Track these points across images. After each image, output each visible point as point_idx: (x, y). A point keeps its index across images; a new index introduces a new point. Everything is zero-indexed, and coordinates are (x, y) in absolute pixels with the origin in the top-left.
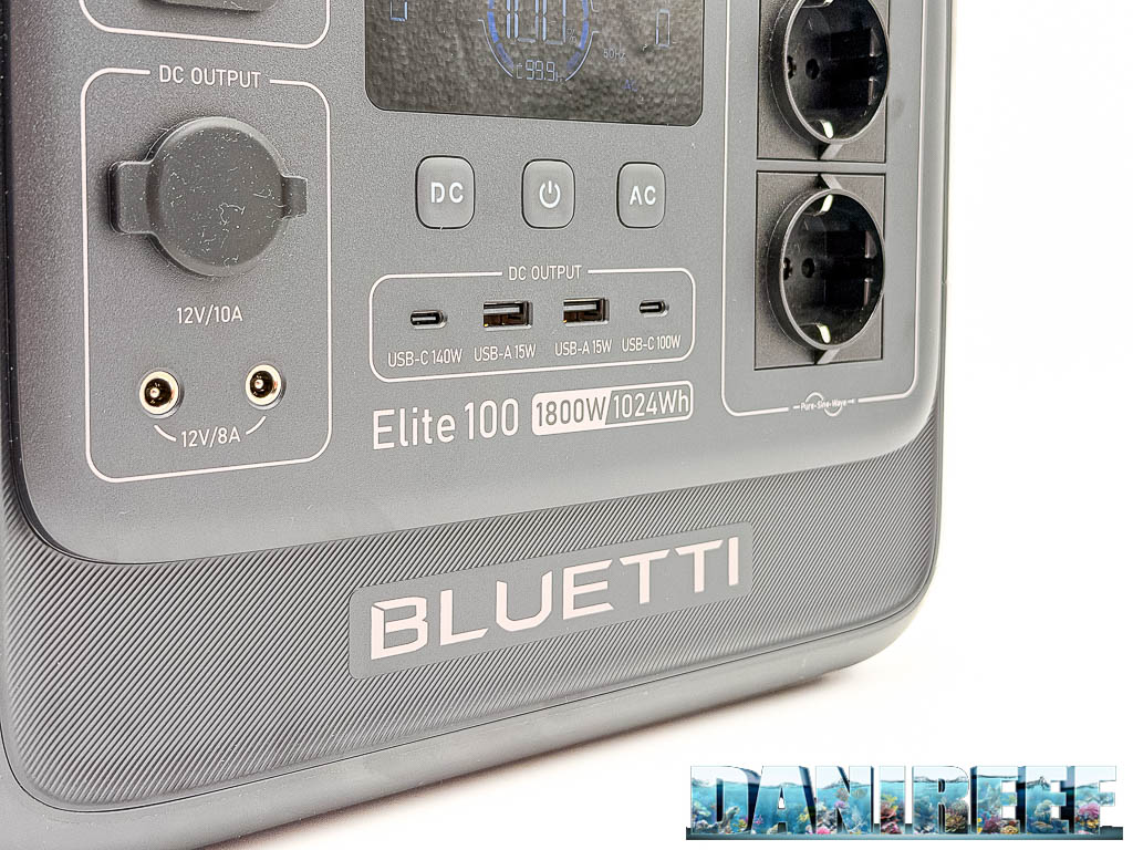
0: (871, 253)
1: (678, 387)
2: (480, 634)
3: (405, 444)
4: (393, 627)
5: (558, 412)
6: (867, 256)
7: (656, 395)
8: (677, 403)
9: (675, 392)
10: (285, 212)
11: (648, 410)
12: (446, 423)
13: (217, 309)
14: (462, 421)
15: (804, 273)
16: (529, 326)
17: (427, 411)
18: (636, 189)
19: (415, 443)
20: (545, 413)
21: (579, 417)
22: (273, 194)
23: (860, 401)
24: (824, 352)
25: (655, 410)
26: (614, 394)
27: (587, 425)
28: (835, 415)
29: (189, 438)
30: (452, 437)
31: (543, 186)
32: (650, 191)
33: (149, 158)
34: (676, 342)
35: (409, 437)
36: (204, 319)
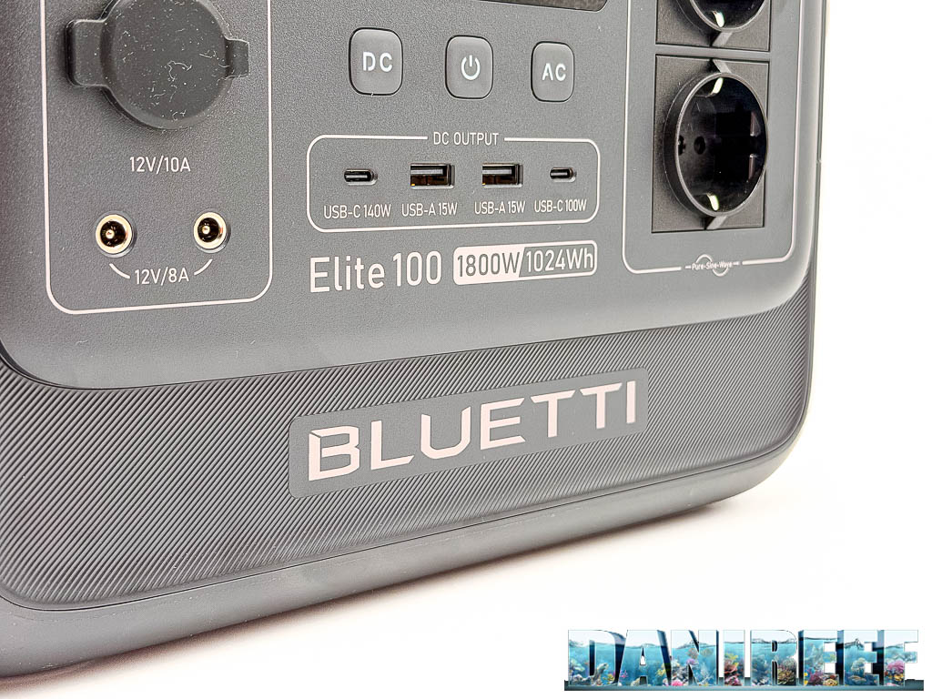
0: (756, 132)
1: (583, 246)
2: (407, 460)
3: (339, 288)
4: (328, 452)
5: (477, 265)
6: (752, 135)
7: (564, 253)
9: (582, 250)
10: (228, 72)
11: (557, 265)
12: (376, 271)
13: (167, 159)
14: (391, 269)
15: (695, 149)
16: (452, 187)
17: (359, 260)
18: (548, 66)
19: (348, 288)
20: (465, 265)
21: (495, 270)
22: (217, 55)
23: (744, 263)
24: (713, 218)
25: (563, 265)
26: (526, 250)
27: (502, 277)
28: (722, 275)
29: (142, 277)
30: (381, 284)
31: (465, 60)
32: (561, 68)
33: (103, 16)
34: (583, 205)
35: (342, 283)
36: (155, 169)
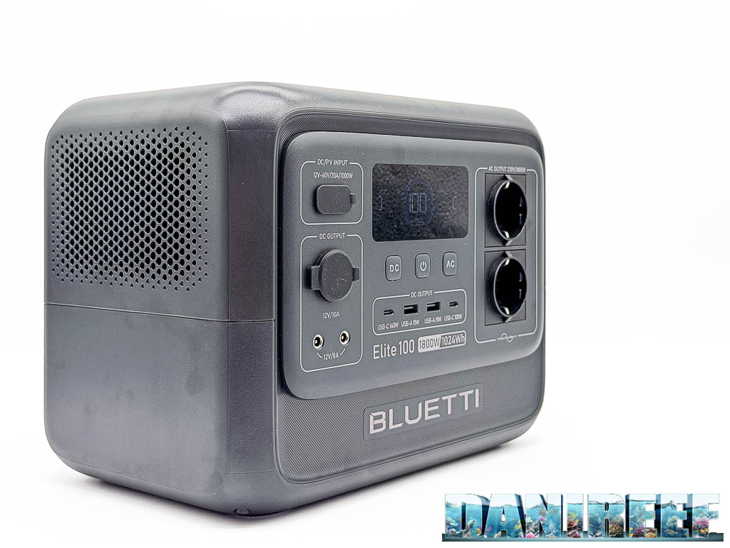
2: (401, 425)
3: (382, 357)
4: (376, 422)
5: (425, 344)
6: (521, 281)
7: (455, 336)
8: (461, 339)
9: (460, 335)
10: (353, 279)
11: (452, 342)
12: (394, 349)
13: (333, 313)
14: (398, 347)
16: (417, 313)
17: (388, 345)
18: (448, 261)
19: (385, 356)
20: (422, 344)
21: (432, 346)
22: (350, 274)
23: (518, 336)
24: (507, 318)
26: (442, 336)
27: (434, 348)
29: (326, 357)
30: (395, 354)
31: (421, 263)
32: (453, 262)
33: (318, 265)
36: (330, 317)
